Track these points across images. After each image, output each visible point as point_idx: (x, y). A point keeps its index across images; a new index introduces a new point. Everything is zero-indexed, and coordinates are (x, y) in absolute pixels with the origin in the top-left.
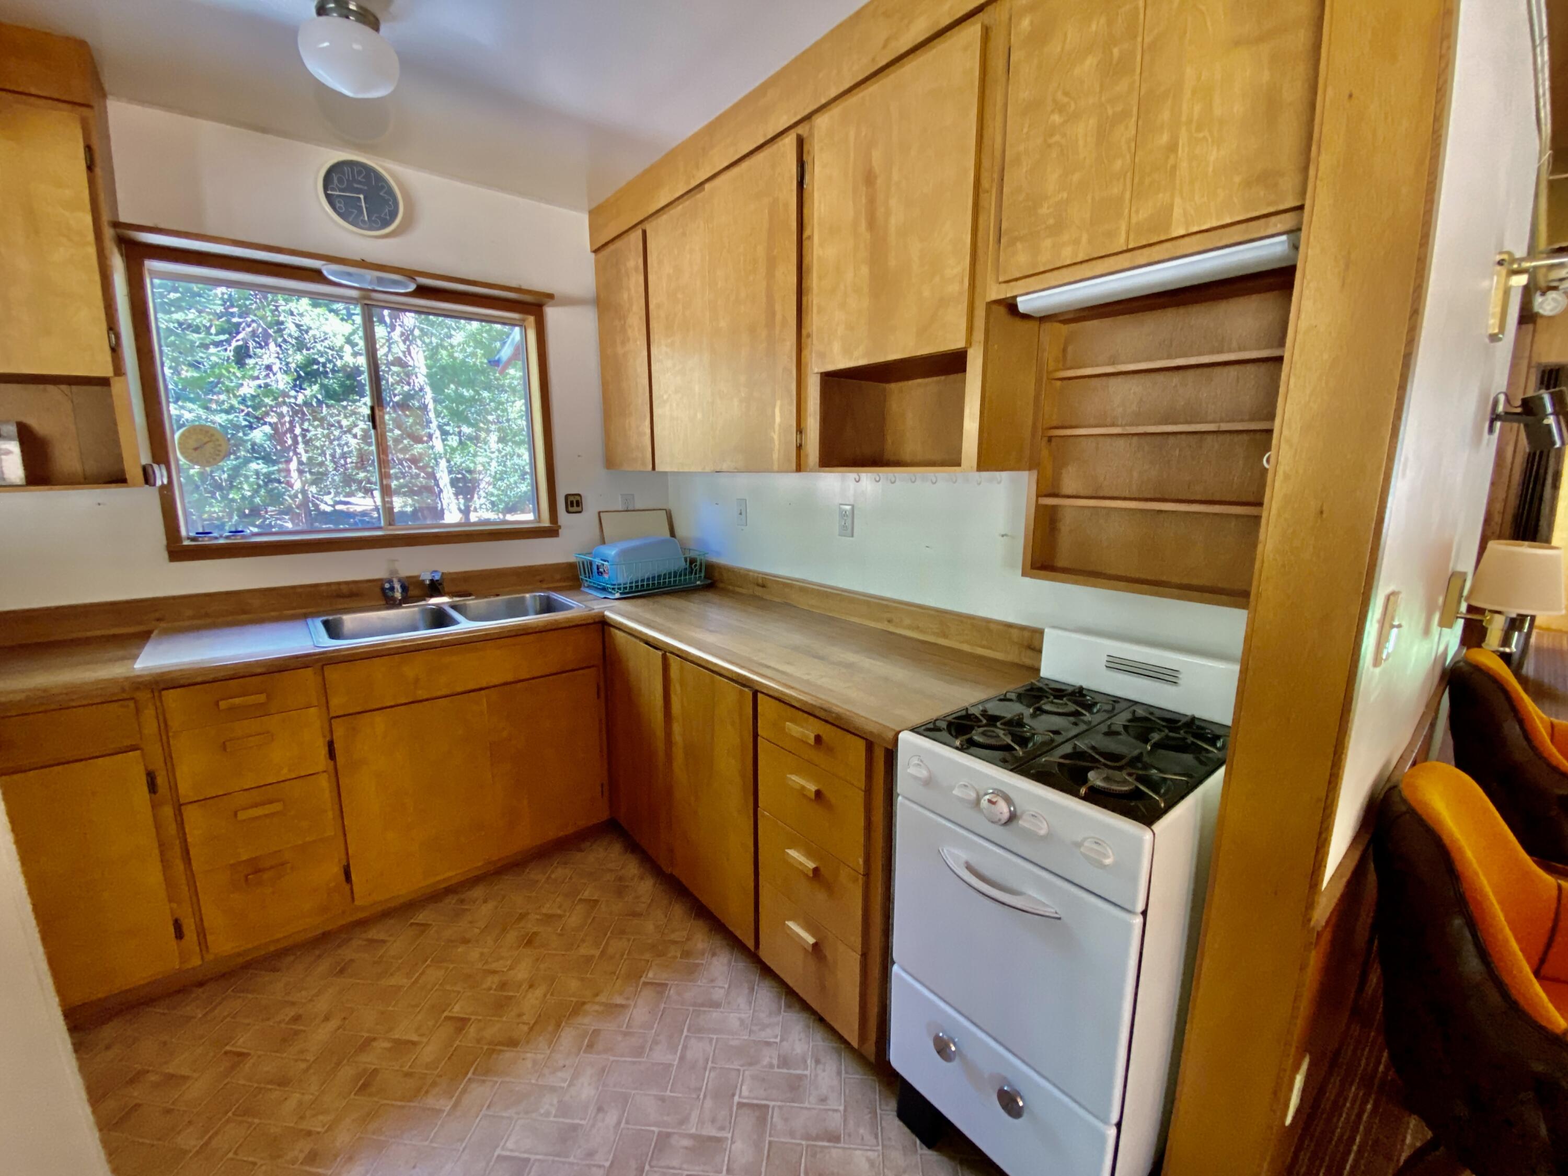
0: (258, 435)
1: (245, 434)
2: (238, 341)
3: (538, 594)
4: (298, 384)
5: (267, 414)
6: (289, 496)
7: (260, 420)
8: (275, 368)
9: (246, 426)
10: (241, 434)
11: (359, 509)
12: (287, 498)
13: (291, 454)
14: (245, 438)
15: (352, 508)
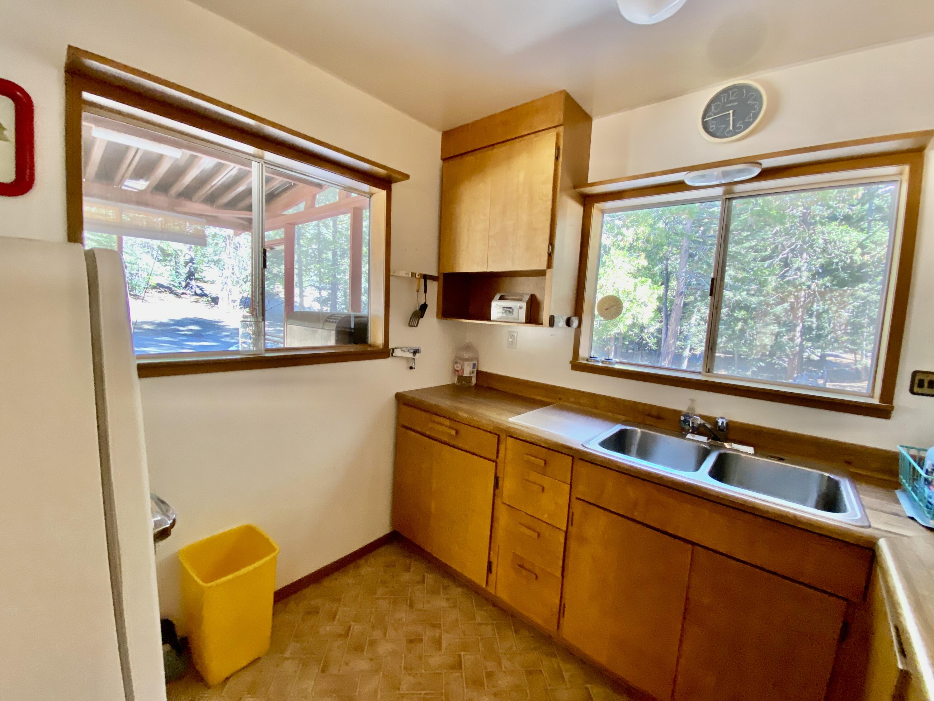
0: (779, 309)
1: (772, 309)
2: (783, 255)
3: (826, 474)
4: (815, 276)
5: (788, 296)
6: (788, 347)
7: (783, 301)
8: (803, 269)
9: (773, 304)
10: (769, 309)
11: (845, 361)
12: (787, 348)
13: (799, 321)
14: (771, 311)
15: (839, 360)
